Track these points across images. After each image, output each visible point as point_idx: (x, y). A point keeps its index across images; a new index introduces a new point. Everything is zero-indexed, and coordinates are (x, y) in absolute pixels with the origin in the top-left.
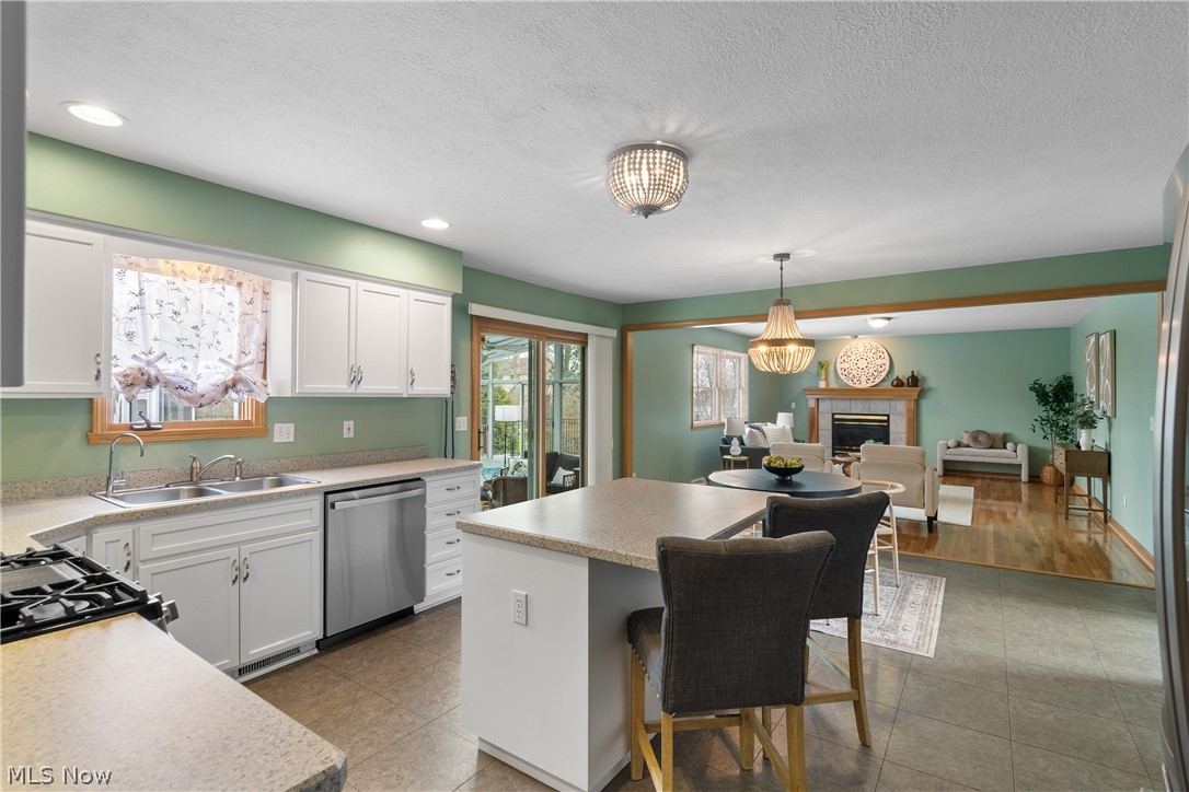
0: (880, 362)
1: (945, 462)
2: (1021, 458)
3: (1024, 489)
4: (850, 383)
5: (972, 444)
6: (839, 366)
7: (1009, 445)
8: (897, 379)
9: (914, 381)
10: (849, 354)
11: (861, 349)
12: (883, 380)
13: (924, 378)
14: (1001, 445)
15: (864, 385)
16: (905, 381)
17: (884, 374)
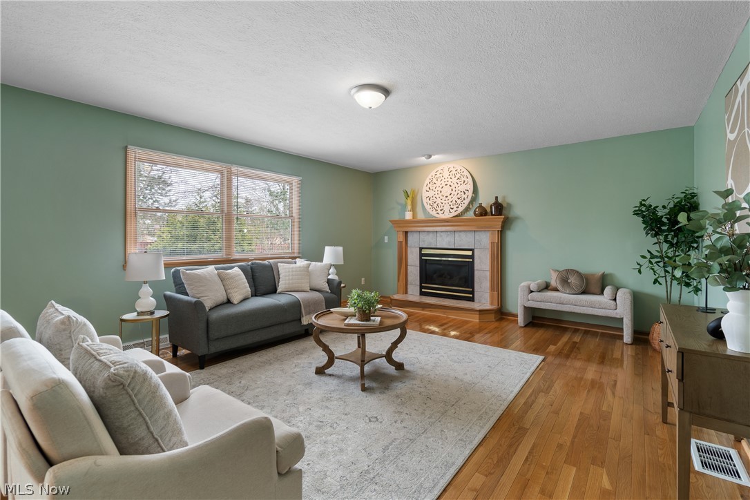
0: (463, 188)
1: (528, 310)
2: (623, 310)
3: (629, 352)
4: (434, 213)
5: (560, 287)
6: (425, 194)
7: (608, 290)
8: (480, 206)
9: (499, 208)
10: (435, 181)
11: (446, 174)
12: (467, 209)
13: (509, 205)
14: (598, 290)
15: (447, 216)
16: (489, 210)
17: (467, 202)
